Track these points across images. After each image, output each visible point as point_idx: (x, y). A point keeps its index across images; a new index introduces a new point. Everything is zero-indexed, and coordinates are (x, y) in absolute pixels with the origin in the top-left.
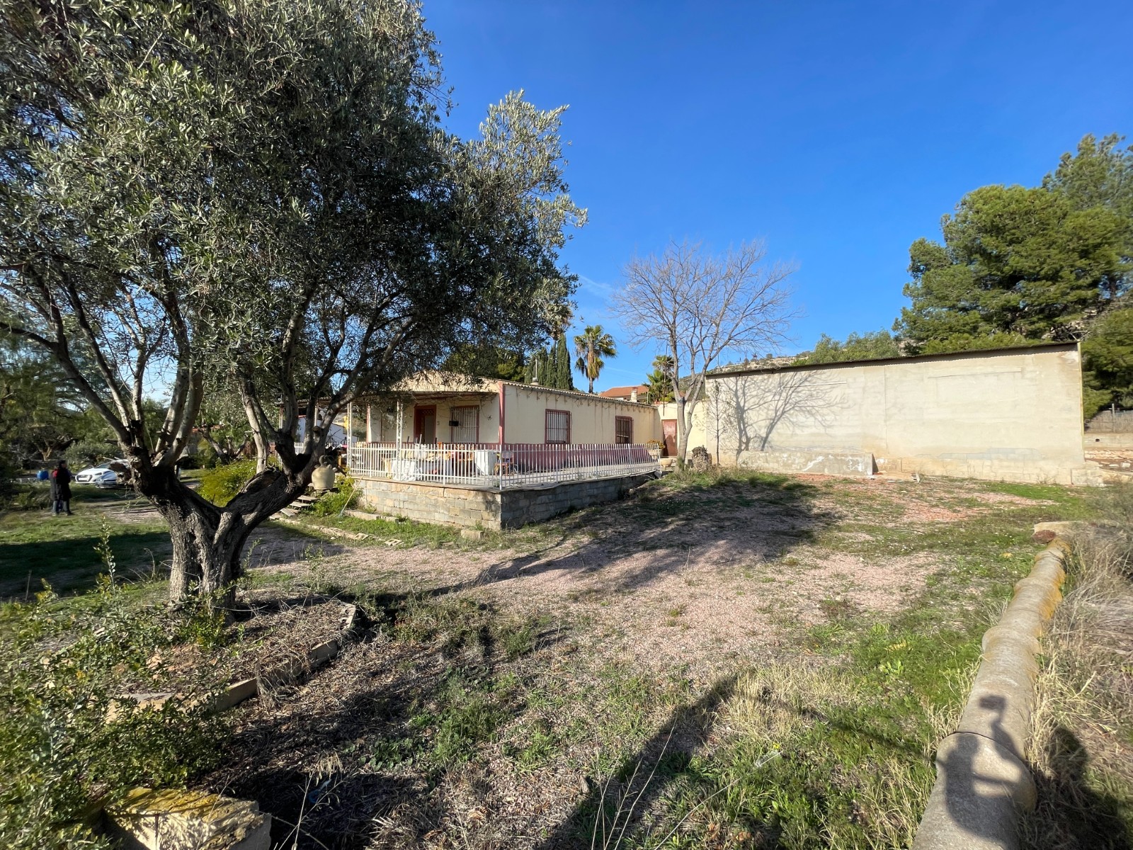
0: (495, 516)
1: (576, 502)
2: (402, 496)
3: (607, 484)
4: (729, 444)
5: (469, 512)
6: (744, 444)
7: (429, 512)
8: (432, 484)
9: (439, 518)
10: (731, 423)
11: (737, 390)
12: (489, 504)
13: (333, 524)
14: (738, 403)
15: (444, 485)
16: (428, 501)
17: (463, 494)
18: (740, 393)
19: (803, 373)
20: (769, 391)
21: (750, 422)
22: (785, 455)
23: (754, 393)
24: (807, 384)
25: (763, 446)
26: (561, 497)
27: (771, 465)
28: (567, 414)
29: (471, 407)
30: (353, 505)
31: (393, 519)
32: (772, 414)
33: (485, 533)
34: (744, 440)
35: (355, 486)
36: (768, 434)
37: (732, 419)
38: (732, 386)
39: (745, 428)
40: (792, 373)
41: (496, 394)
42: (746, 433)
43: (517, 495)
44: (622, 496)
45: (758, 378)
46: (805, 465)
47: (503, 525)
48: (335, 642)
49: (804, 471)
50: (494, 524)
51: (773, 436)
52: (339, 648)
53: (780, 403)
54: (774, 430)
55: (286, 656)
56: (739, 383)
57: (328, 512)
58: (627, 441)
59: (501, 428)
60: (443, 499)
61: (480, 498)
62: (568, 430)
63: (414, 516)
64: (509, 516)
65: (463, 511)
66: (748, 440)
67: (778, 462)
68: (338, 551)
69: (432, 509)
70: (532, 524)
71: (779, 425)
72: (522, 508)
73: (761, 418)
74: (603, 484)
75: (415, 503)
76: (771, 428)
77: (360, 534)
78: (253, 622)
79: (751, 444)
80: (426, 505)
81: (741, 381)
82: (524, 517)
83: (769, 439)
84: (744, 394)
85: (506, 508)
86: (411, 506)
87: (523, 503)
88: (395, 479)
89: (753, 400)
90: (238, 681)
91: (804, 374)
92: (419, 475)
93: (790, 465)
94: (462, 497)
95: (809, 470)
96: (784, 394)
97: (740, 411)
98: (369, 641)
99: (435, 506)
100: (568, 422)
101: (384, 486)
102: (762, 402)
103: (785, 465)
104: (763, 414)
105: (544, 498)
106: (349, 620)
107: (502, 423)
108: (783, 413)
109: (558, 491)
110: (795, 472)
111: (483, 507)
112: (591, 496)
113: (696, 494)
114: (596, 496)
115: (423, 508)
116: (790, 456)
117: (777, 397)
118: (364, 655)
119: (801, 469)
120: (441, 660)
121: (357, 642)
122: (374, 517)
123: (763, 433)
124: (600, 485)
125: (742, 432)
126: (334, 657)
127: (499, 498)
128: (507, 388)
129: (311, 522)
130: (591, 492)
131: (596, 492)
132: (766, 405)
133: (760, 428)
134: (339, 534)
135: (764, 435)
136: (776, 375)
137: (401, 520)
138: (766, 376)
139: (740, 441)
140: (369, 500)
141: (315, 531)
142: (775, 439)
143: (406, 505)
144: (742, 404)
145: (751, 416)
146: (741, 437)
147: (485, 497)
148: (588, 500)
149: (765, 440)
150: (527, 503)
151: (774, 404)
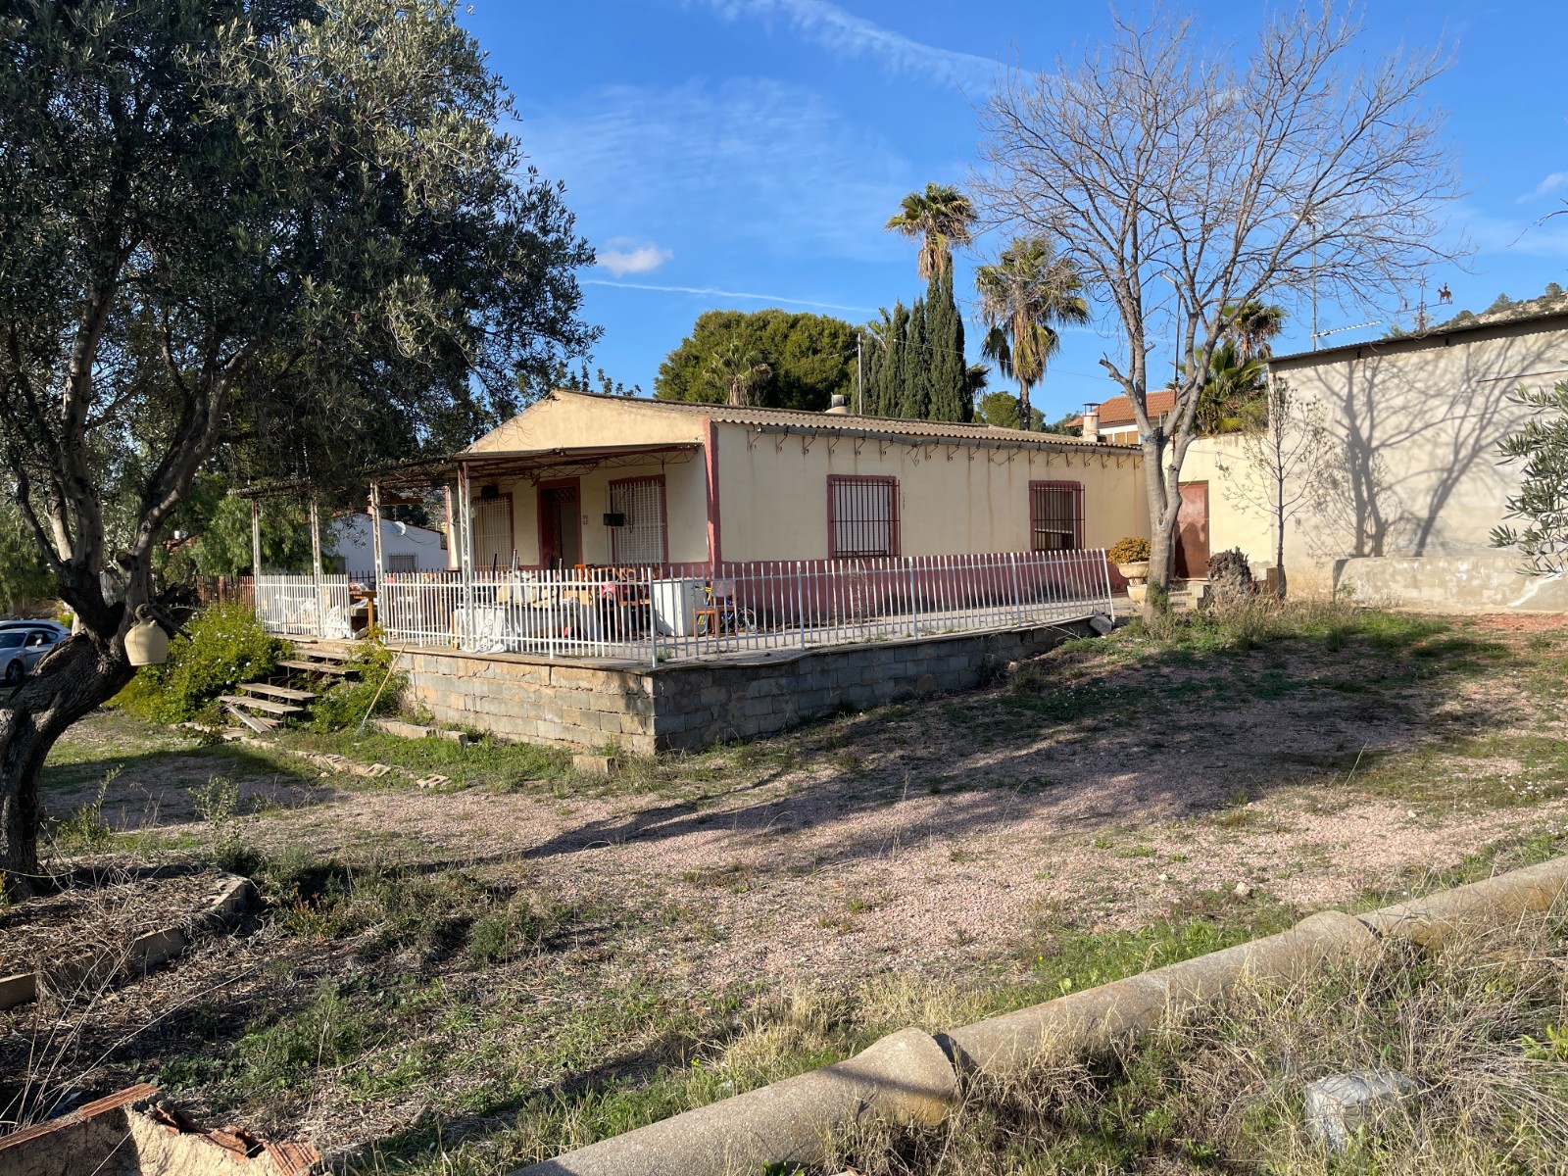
0: (644, 723)
1: (855, 694)
2: (478, 687)
3: (944, 650)
4: (1330, 541)
5: (597, 717)
6: (1371, 539)
7: (526, 719)
8: (528, 659)
9: (545, 732)
10: (1335, 484)
11: (1351, 397)
12: (631, 697)
13: (338, 747)
14: (1354, 431)
15: (551, 659)
16: (523, 694)
17: (585, 679)
18: (1359, 404)
19: (1531, 338)
20: (1439, 394)
21: (1388, 479)
22: (1464, 566)
23: (1399, 402)
24: (1540, 367)
25: (1422, 544)
26: (811, 681)
27: (1426, 593)
28: (891, 483)
29: (647, 480)
30: (389, 706)
31: (455, 735)
32: (1445, 455)
33: (618, 760)
34: (1370, 527)
35: (395, 667)
36: (1434, 511)
37: (1338, 475)
38: (1339, 384)
39: (1372, 497)
40: (1500, 342)
41: (696, 448)
42: (1375, 512)
43: (693, 678)
44: (988, 675)
45: (1408, 359)
46: (1518, 590)
47: (661, 745)
48: (180, 931)
49: (1515, 605)
50: (642, 742)
51: (1450, 516)
52: (188, 942)
53: (1468, 426)
54: (1451, 501)
55: (91, 947)
56: (1358, 375)
57: (339, 723)
58: (1067, 542)
59: (711, 526)
60: (549, 691)
61: (615, 686)
62: (894, 521)
63: (501, 729)
64: (674, 723)
65: (587, 714)
66: (1382, 528)
67: (1443, 584)
68: (324, 796)
69: (533, 713)
70: (729, 742)
71: (1465, 485)
72: (708, 708)
73: (1416, 467)
74: (932, 651)
75: (502, 701)
76: (1443, 492)
77: (377, 766)
78: (60, 898)
79: (1387, 540)
80: (522, 703)
81: (1362, 370)
82: (715, 727)
83: (1438, 523)
84: (1370, 405)
85: (664, 706)
86: (493, 708)
87: (711, 695)
88: (466, 650)
89: (1394, 420)
90: (10, 974)
91: (1533, 341)
92: (513, 639)
93: (1476, 593)
94: (584, 684)
95: (1526, 604)
96: (1479, 401)
97: (1360, 453)
98: (244, 934)
99: (536, 705)
100: (893, 504)
101: (444, 665)
102: (1418, 425)
103: (1465, 591)
104: (1421, 457)
105: (765, 685)
106: (219, 900)
107: (715, 515)
108: (1477, 450)
109: (803, 668)
110: (1490, 609)
111: (621, 704)
112: (897, 680)
113: (1166, 670)
114: (912, 680)
115: (515, 711)
116: (1475, 567)
117: (1459, 410)
118: (230, 954)
119: (1505, 601)
120: (349, 965)
121: (221, 934)
122: (422, 732)
123: (1421, 508)
124: (923, 653)
125: (1365, 507)
126: (176, 956)
127: (648, 685)
128: (722, 433)
129: (296, 745)
130: (899, 669)
131: (911, 669)
132: (1429, 433)
133: (1413, 494)
134: (338, 767)
135: (1424, 514)
136: (1458, 351)
137: (474, 737)
138: (1429, 354)
139: (1360, 531)
140: (420, 696)
141: (301, 759)
142: (1454, 522)
143: (487, 707)
144: (1365, 433)
145: (1390, 464)
146: (1361, 521)
147: (624, 682)
148: (889, 688)
149: (1426, 527)
150: (722, 695)
151: (1450, 428)
